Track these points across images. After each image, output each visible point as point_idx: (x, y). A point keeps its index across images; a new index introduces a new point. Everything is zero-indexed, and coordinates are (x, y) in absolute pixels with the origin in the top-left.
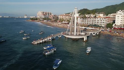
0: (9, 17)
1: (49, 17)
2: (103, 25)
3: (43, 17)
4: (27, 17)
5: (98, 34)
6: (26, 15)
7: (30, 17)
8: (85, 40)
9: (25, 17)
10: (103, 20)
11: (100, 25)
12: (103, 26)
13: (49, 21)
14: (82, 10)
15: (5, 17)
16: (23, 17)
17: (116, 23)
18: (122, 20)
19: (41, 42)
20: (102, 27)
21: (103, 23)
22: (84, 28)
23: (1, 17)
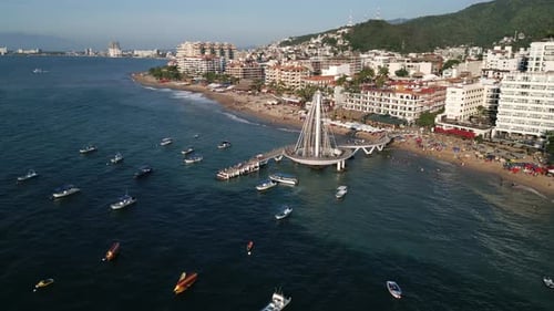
0: (40, 51)
1: (229, 71)
2: (410, 115)
3: (204, 67)
4: (119, 52)
5: (380, 150)
6: (117, 45)
7: (136, 53)
8: (339, 168)
9: (113, 53)
10: (411, 103)
11: (401, 117)
12: (409, 119)
13: (230, 88)
14: (362, 24)
15: (20, 51)
16: (102, 53)
17: (447, 112)
18: (463, 102)
19: (238, 173)
20: (405, 123)
21: (410, 109)
22: (349, 125)
23: (3, 51)
